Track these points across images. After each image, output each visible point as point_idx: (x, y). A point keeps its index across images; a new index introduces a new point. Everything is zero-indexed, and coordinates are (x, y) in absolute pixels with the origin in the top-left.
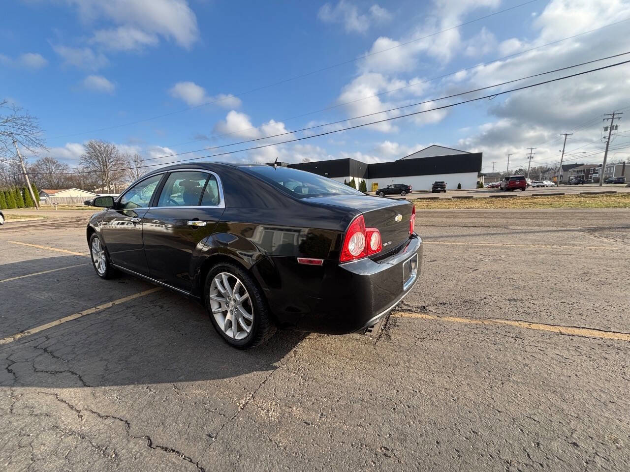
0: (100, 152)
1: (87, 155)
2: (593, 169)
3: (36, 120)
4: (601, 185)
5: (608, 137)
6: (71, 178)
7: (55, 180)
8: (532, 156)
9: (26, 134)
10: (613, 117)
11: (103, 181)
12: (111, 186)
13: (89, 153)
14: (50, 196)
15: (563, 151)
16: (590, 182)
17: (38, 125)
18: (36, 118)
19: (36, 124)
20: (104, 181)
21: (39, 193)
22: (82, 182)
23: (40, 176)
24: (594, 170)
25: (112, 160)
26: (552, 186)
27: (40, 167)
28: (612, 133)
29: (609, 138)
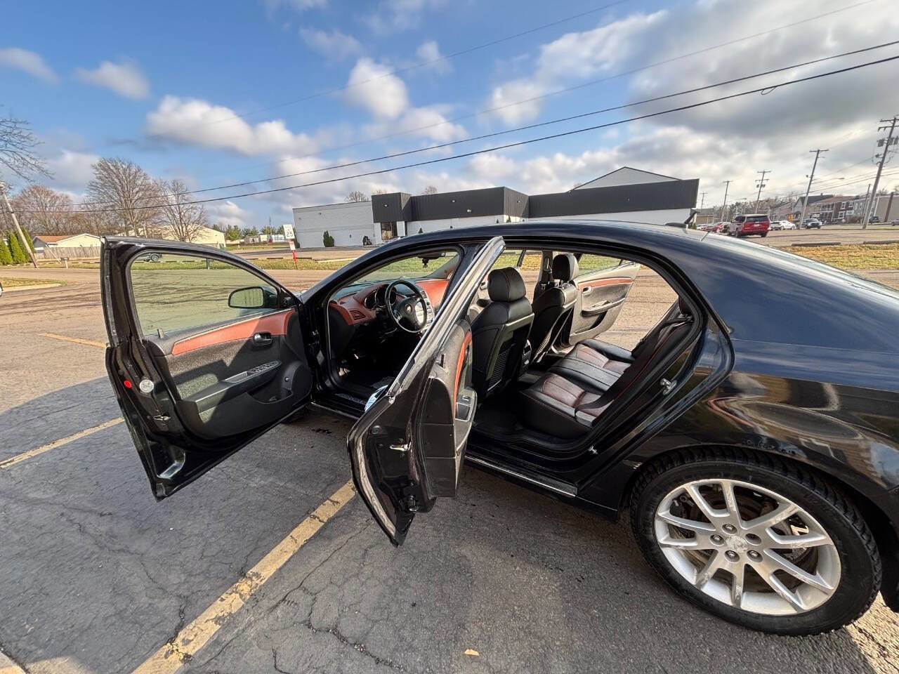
0: (117, 177)
1: (98, 181)
2: (845, 202)
3: (25, 126)
4: (864, 228)
5: (882, 156)
6: (76, 218)
7: (52, 221)
8: (763, 184)
9: (13, 149)
10: (894, 124)
11: (126, 223)
12: (140, 230)
13: (100, 178)
14: (50, 246)
15: (812, 176)
16: (839, 222)
17: (30, 134)
18: (25, 122)
19: (28, 132)
20: (128, 223)
21: (32, 241)
22: (93, 224)
23: (28, 214)
24: (848, 204)
25: (137, 189)
26: (791, 229)
27: (26, 200)
28: (889, 149)
29: (884, 158)
